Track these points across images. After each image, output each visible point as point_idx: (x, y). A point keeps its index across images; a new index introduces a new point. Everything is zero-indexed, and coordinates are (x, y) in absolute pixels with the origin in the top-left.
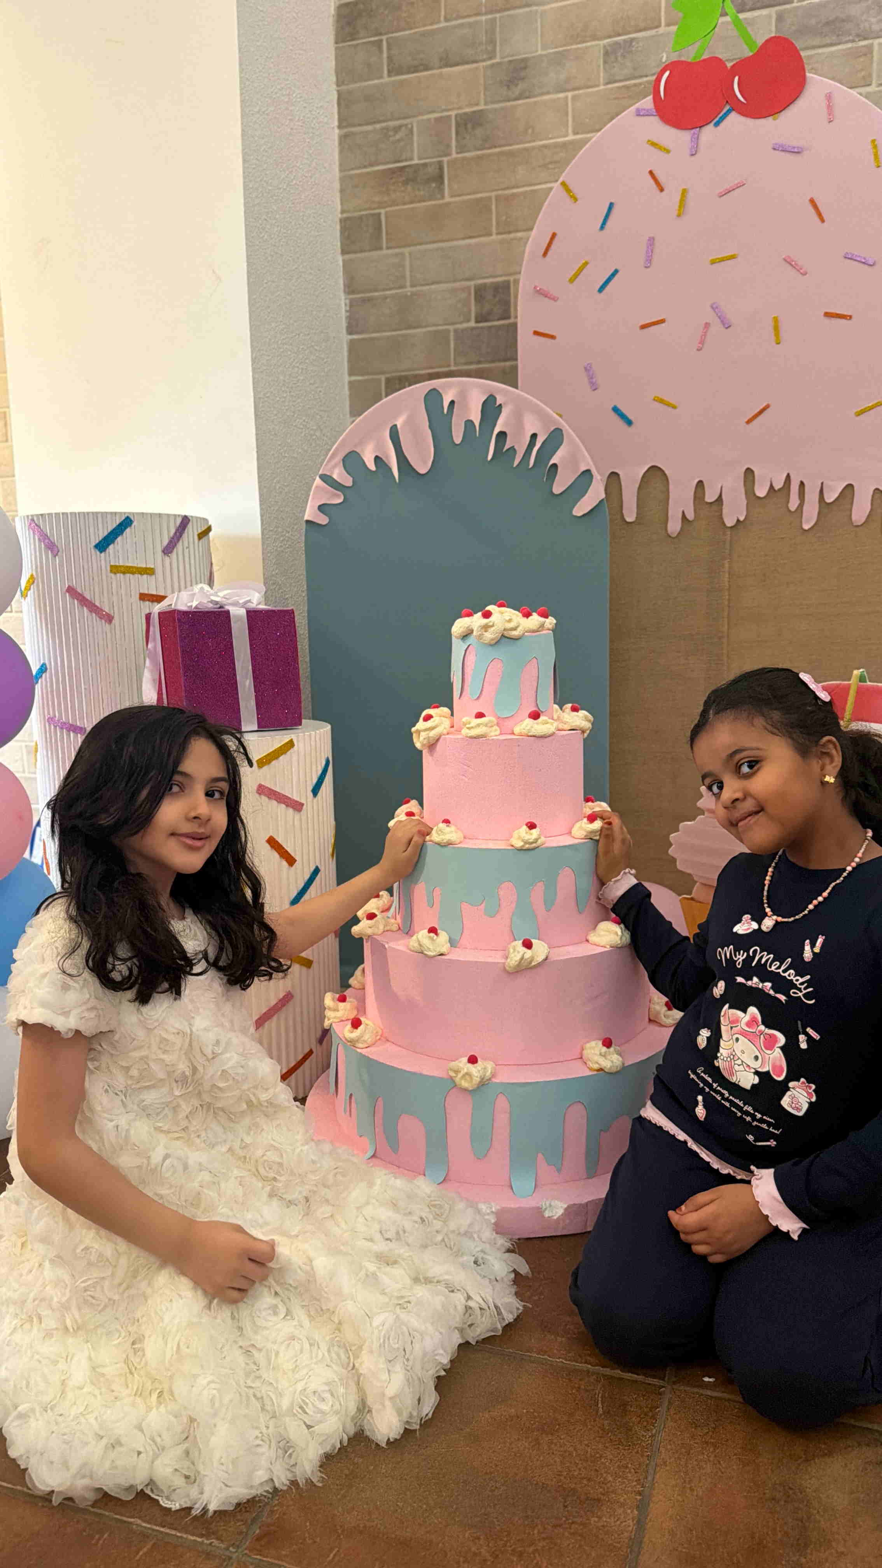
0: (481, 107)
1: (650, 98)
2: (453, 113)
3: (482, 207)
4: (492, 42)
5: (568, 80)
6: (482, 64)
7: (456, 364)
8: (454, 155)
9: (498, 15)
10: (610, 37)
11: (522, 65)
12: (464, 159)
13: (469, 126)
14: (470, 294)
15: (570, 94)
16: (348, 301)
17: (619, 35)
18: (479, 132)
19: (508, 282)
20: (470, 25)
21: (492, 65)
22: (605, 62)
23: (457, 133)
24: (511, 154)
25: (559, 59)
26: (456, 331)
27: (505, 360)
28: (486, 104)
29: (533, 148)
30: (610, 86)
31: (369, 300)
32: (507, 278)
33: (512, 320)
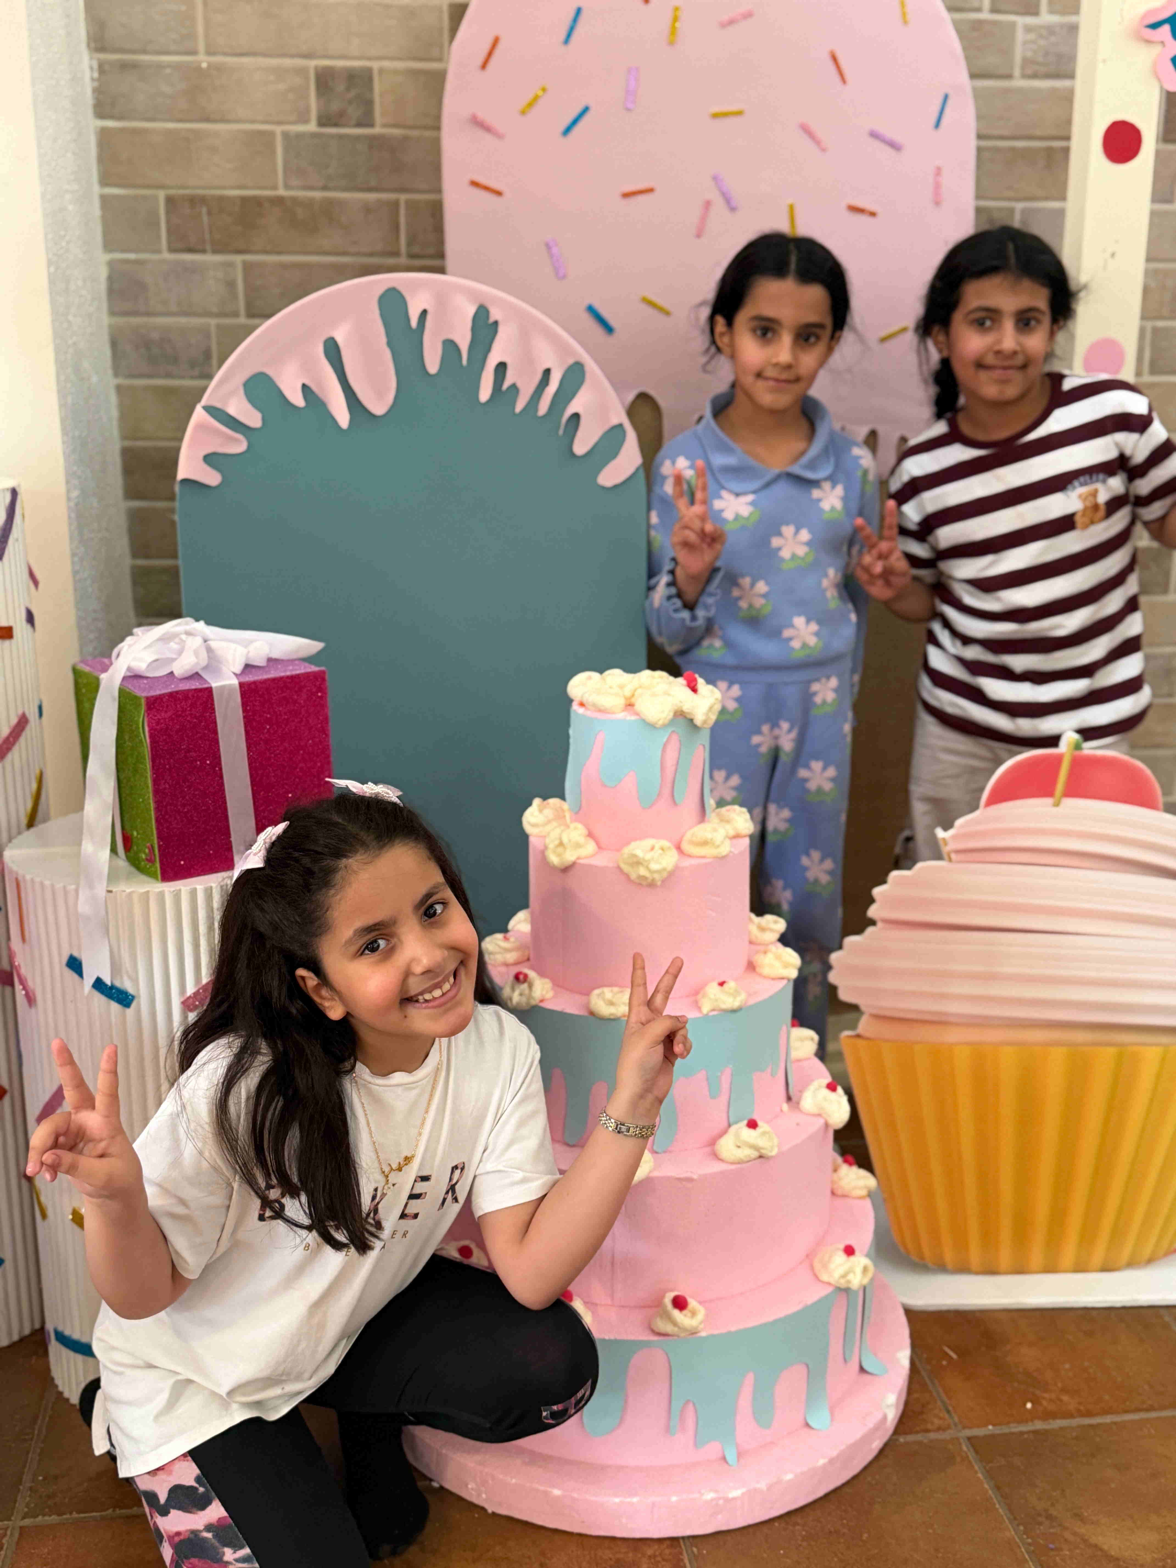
7: (287, 187)
14: (307, 78)
16: (95, 65)
19: (370, 71)
26: (286, 135)
27: (370, 190)
31: (135, 66)
32: (367, 64)
33: (377, 130)
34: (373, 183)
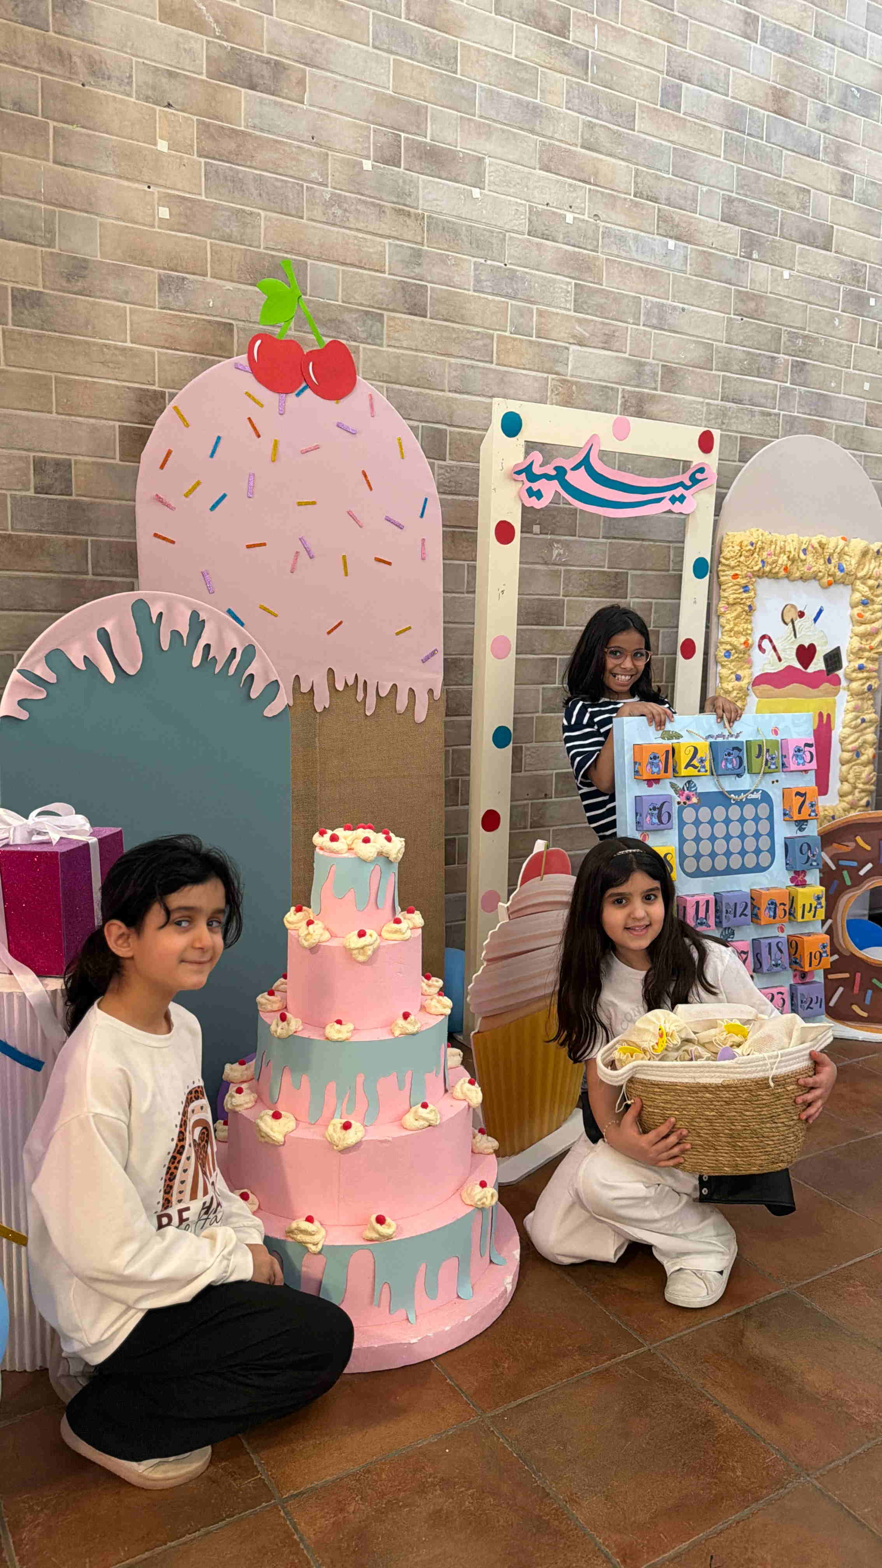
0: (41, 289)
1: (246, 356)
2: (10, 285)
3: (42, 383)
4: (51, 231)
5: (126, 293)
6: (40, 249)
7: (13, 529)
8: (10, 326)
9: (57, 209)
10: (164, 269)
11: (84, 265)
12: (20, 333)
13: (27, 304)
14: (28, 463)
15: (128, 306)
17: (172, 270)
18: (36, 311)
19: (70, 460)
20: (28, 206)
21: (51, 253)
22: (160, 290)
23: (13, 305)
24: (72, 342)
25: (119, 272)
26: (13, 497)
27: (68, 533)
28: (44, 287)
29: (95, 344)
30: (165, 311)
32: (68, 457)
33: (73, 497)
34: (71, 530)
